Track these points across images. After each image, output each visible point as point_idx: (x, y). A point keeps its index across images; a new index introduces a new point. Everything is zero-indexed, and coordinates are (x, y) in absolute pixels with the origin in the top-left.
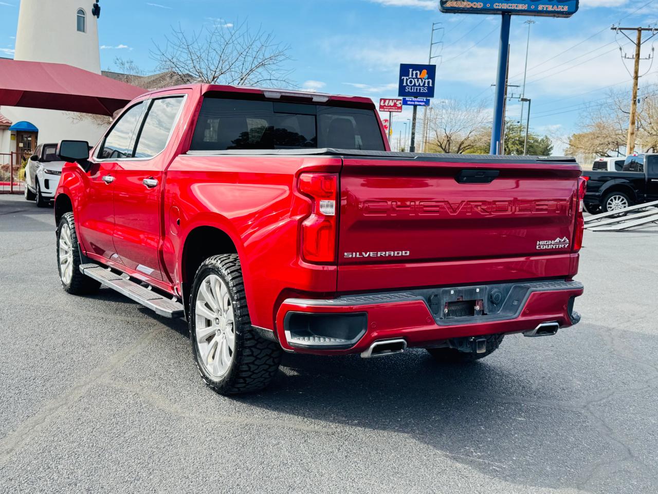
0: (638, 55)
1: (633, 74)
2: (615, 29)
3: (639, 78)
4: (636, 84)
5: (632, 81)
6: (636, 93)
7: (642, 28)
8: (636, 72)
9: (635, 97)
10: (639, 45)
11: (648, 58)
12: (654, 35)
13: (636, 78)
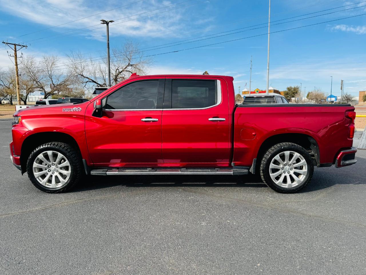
0: (16, 55)
1: (15, 63)
2: (5, 43)
3: (18, 65)
4: (17, 68)
5: (15, 67)
6: (18, 71)
7: (16, 44)
8: (16, 63)
9: (17, 73)
10: (16, 51)
11: (20, 57)
12: (22, 48)
13: (17, 65)
